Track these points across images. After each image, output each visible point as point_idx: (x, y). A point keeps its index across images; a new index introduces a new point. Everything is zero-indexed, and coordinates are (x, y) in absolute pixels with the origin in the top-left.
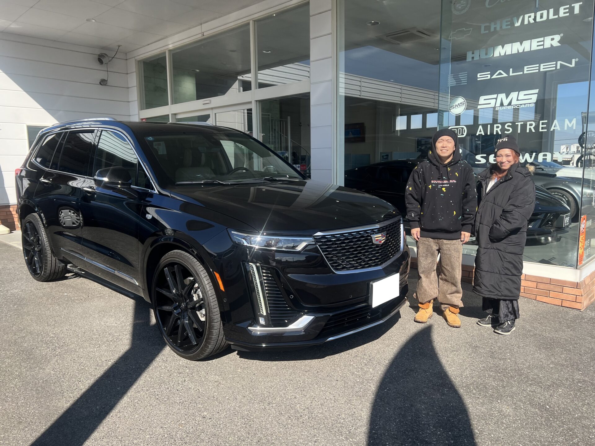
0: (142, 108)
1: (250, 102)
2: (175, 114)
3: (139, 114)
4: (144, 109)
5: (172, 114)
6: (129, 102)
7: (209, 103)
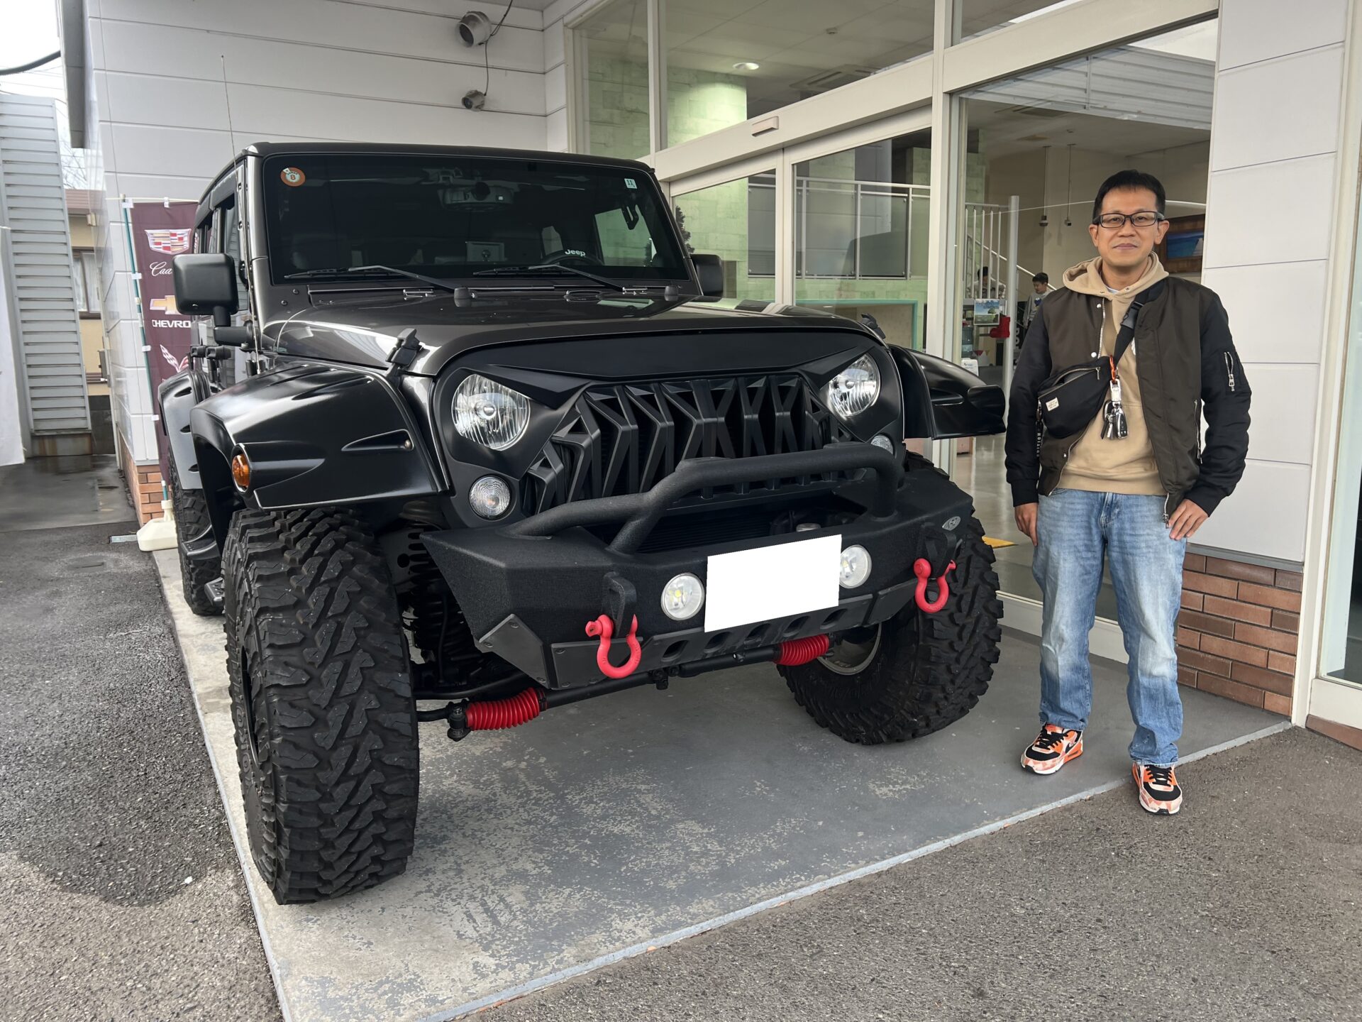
7: (772, 129)
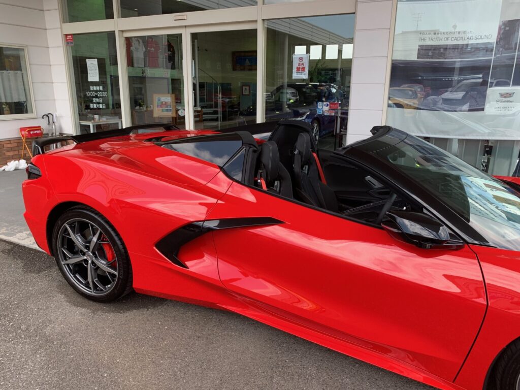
0: (64, 21)
1: (256, 21)
2: (123, 31)
3: (61, 28)
4: (67, 22)
5: (119, 31)
6: (43, 11)
7: (184, 19)
